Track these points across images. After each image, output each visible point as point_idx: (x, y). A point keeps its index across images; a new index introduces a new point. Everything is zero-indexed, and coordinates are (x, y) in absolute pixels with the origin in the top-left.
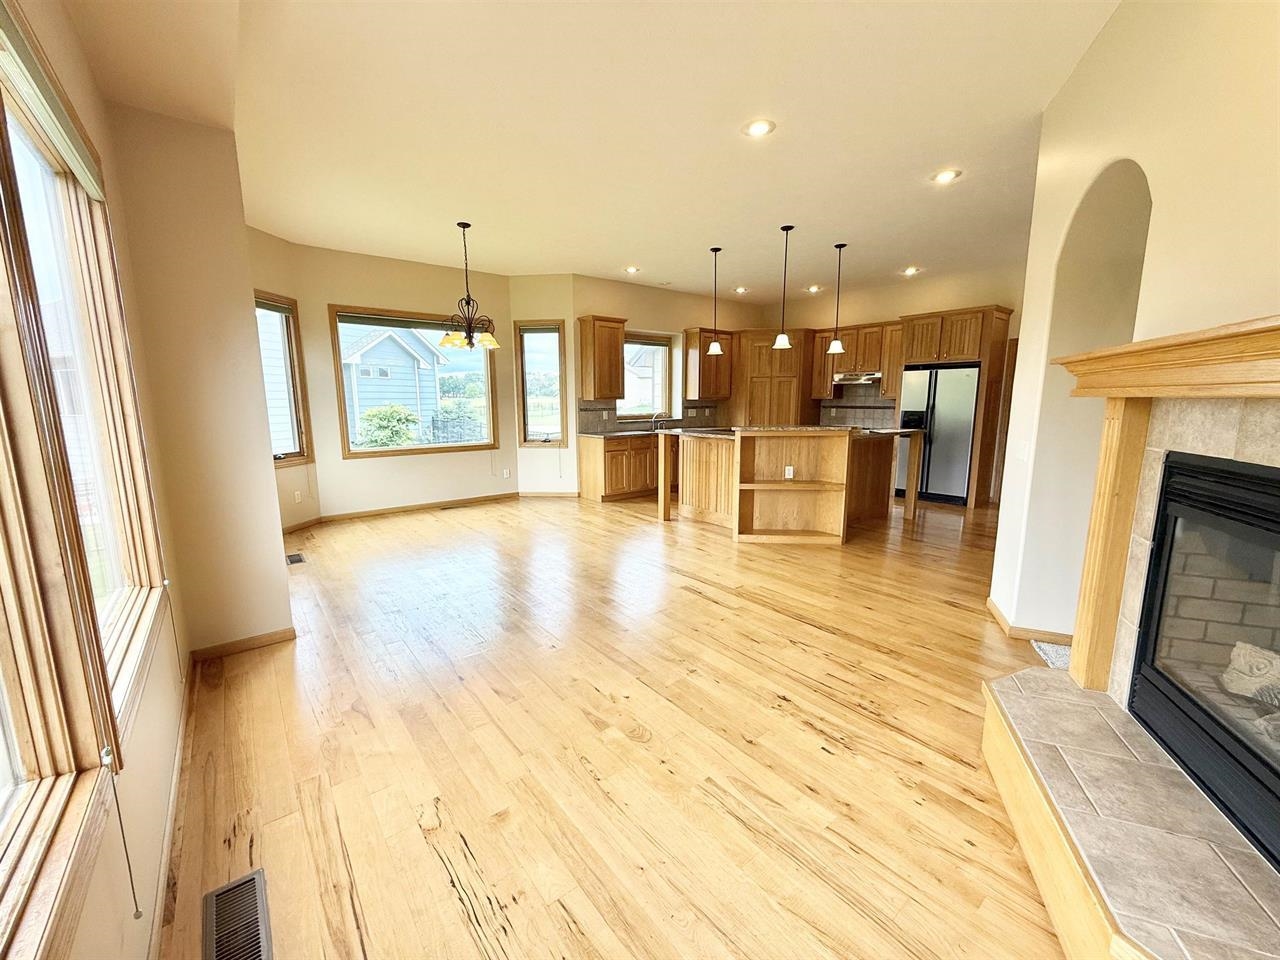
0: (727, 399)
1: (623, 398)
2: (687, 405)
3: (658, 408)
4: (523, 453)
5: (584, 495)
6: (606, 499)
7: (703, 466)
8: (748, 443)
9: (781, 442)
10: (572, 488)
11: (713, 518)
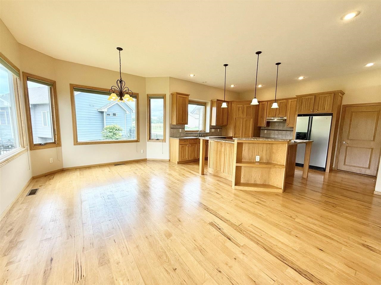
0: (226, 126)
1: (187, 124)
2: (211, 127)
3: (201, 128)
4: (150, 144)
5: (171, 160)
6: (179, 163)
7: (218, 153)
8: (240, 145)
9: (254, 145)
10: (167, 158)
11: (222, 175)
